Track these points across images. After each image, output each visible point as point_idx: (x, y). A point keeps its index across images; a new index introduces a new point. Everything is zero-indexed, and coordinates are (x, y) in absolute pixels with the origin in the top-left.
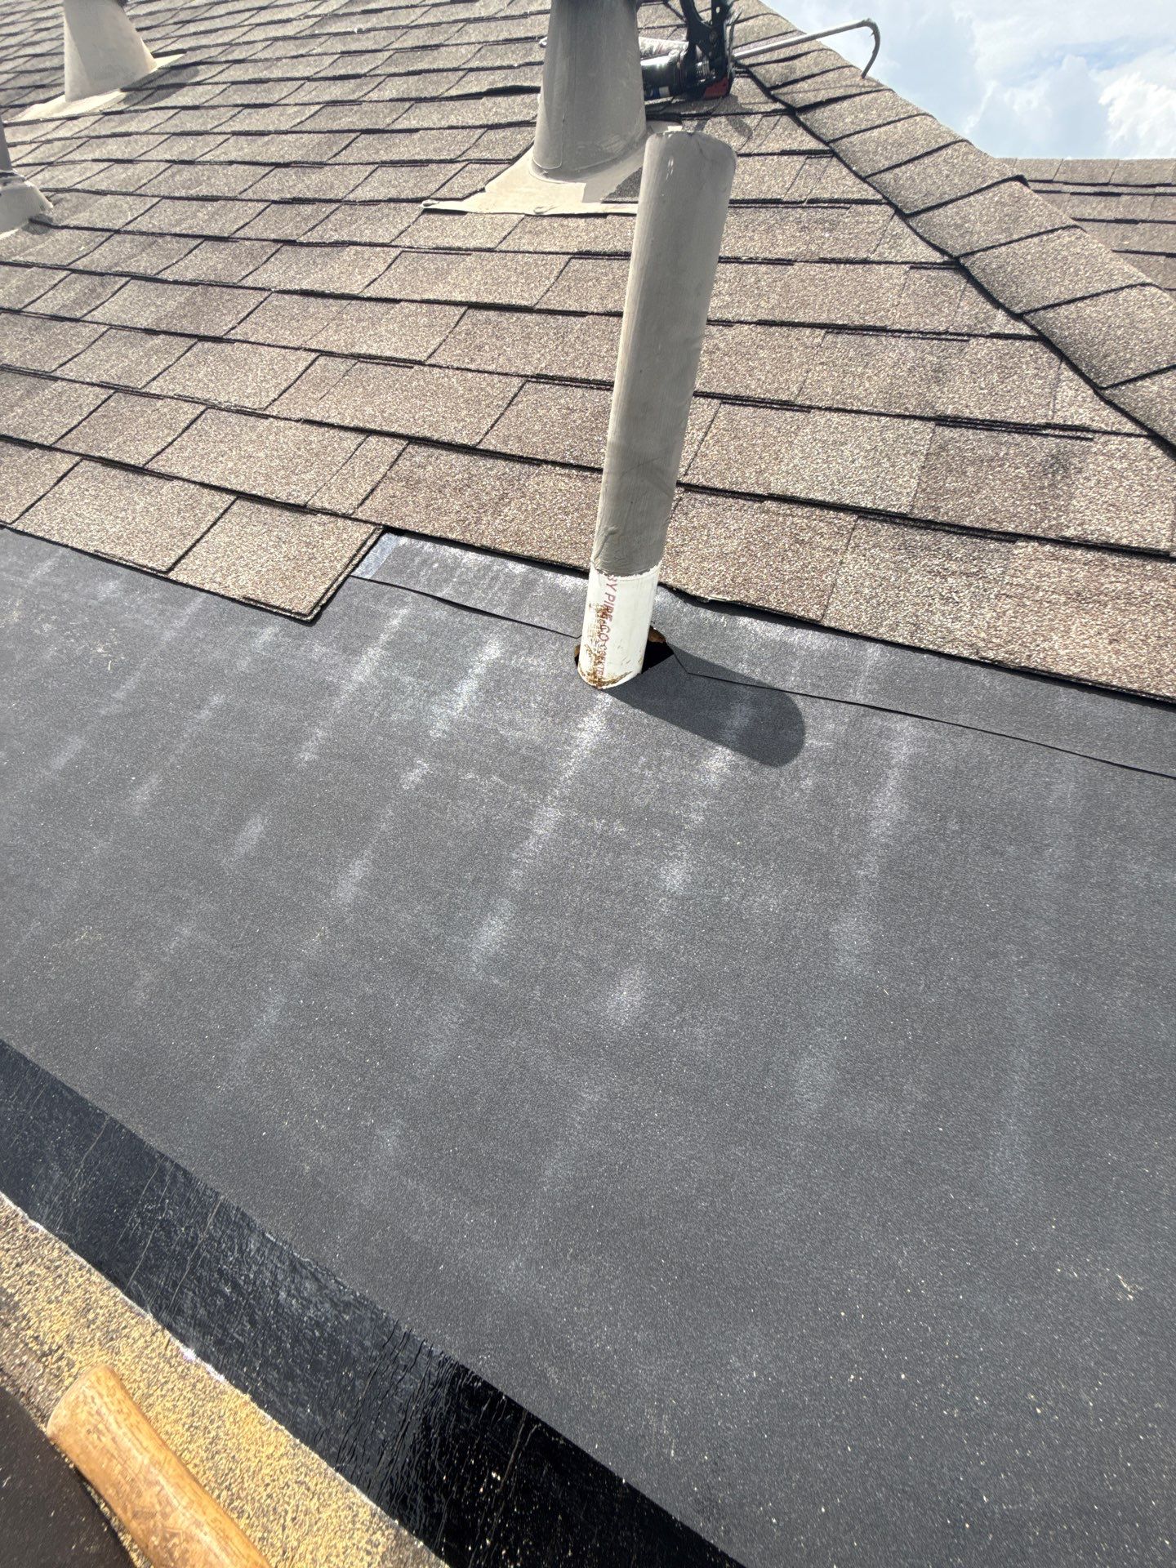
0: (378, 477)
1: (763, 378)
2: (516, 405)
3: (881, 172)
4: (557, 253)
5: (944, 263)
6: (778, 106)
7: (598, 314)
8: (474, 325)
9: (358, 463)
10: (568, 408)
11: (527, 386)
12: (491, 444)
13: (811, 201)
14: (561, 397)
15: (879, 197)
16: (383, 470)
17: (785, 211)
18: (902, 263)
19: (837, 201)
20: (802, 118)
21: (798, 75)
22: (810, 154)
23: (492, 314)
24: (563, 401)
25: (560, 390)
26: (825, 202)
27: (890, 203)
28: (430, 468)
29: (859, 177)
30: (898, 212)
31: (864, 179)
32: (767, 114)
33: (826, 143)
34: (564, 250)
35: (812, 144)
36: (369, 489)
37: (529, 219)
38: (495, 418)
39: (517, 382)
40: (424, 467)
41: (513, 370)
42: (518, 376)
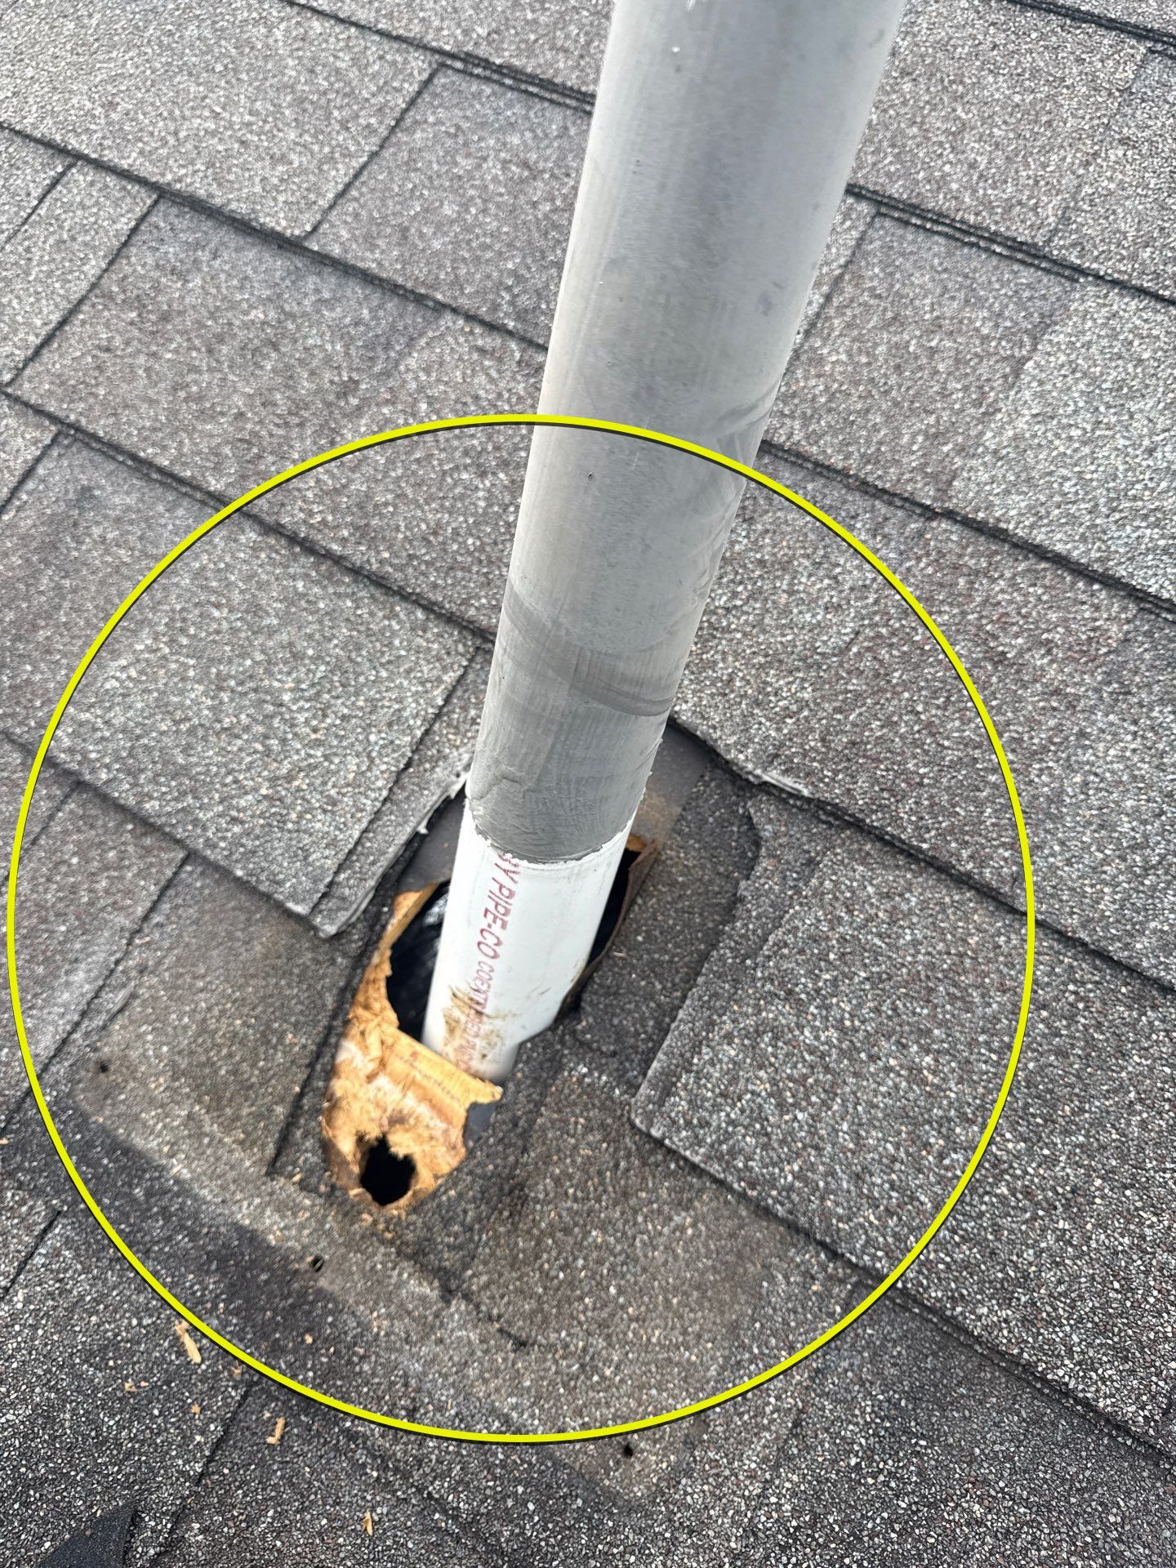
0: (79, 288)
1: (983, 161)
2: (410, 131)
9: (42, 240)
10: (525, 165)
11: (441, 80)
12: (337, 240)
14: (512, 126)
16: (93, 268)
24: (515, 140)
25: (514, 108)
28: (196, 282)
36: (55, 318)
38: (356, 163)
39: (419, 64)
40: (183, 276)
41: (416, 30)
42: (425, 48)
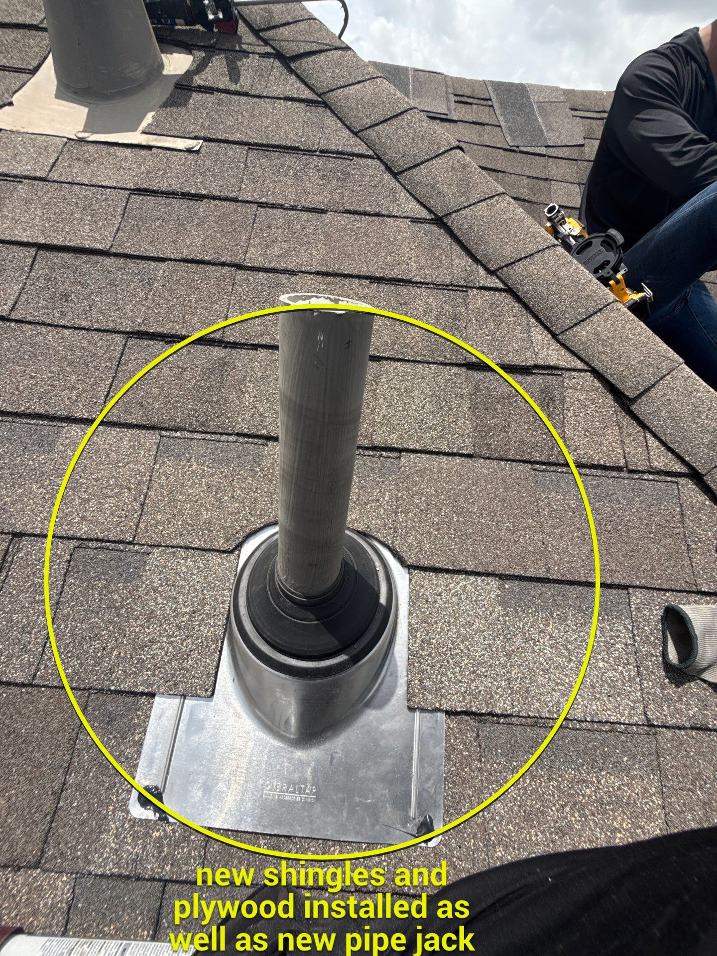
3: (366, 129)
4: (115, 188)
5: (432, 219)
6: (268, 49)
7: (175, 260)
8: (52, 269)
11: (130, 343)
13: (322, 151)
15: (371, 153)
17: (305, 157)
18: (405, 217)
19: (341, 153)
20: (292, 65)
21: (277, 20)
22: (308, 102)
23: (67, 256)
26: (333, 153)
27: (379, 159)
29: (352, 131)
30: (388, 169)
31: (356, 134)
32: (262, 55)
33: (319, 96)
34: (120, 185)
35: (307, 94)
37: (73, 143)
38: (108, 382)
39: (118, 339)
41: (111, 326)
42: (118, 332)
